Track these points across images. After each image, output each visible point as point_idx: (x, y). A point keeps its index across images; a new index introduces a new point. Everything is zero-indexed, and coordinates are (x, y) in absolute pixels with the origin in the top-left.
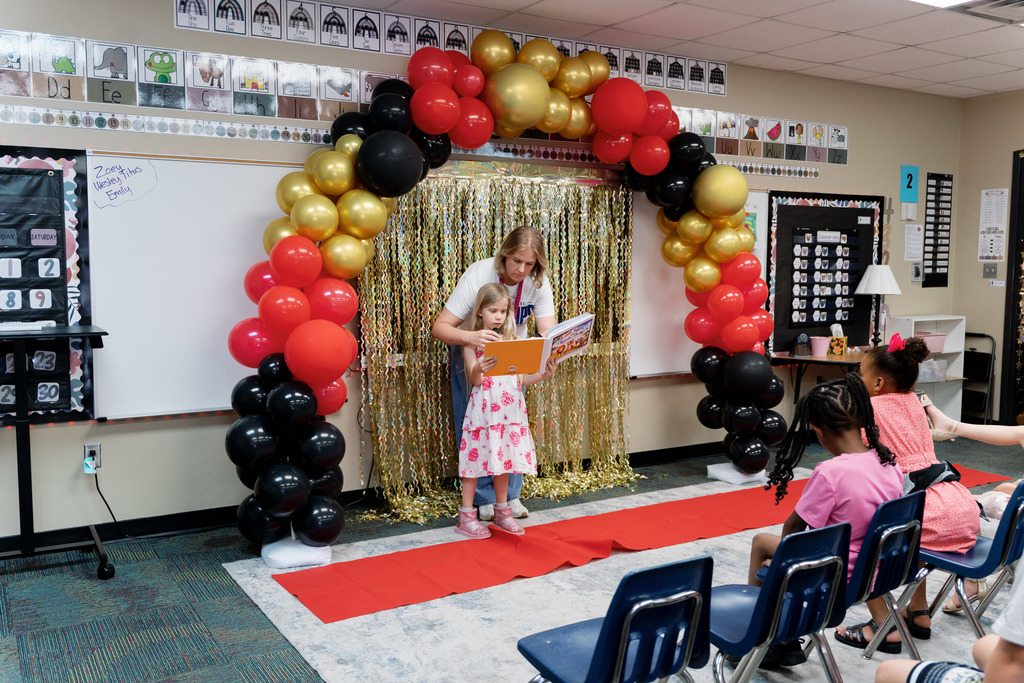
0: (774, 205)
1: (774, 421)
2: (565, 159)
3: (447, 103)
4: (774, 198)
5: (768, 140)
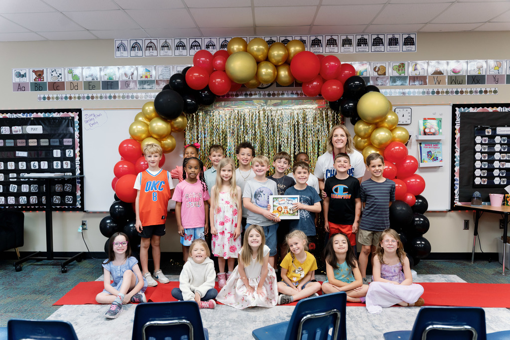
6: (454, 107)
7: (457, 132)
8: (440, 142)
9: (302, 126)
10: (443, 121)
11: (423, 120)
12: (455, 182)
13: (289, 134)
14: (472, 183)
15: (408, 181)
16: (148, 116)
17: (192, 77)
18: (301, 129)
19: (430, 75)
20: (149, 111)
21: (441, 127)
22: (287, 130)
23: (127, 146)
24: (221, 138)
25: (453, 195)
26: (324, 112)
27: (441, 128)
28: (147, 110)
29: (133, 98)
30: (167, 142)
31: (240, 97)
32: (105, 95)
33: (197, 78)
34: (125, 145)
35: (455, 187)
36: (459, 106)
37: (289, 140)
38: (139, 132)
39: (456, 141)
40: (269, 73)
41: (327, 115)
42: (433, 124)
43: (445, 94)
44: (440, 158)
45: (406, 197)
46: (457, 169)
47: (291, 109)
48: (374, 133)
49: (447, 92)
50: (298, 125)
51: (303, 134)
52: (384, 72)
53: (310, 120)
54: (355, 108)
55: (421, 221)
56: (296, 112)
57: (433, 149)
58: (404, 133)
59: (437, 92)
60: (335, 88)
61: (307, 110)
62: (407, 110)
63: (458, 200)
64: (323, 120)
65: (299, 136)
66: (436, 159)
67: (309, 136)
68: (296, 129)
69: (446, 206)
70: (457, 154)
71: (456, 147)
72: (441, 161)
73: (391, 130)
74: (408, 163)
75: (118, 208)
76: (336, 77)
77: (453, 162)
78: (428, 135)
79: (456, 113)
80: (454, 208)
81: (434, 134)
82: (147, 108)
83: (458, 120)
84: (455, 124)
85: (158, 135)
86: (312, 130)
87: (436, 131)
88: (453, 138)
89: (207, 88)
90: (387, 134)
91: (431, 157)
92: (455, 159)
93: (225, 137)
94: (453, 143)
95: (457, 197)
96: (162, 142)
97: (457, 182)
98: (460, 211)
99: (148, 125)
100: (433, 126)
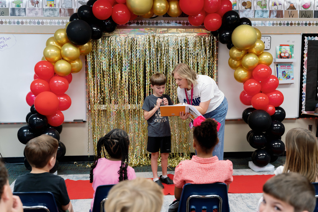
0: (306, 41)
1: (278, 145)
2: (185, 25)
3: (104, 7)
4: (305, 37)
5: (303, 9)
6: (304, 36)
7: (305, 56)
8: (292, 64)
9: (184, 50)
10: (295, 47)
11: (279, 46)
12: (303, 96)
13: (174, 57)
14: (315, 96)
15: (271, 96)
16: (59, 41)
17: (98, 9)
18: (184, 53)
19: (286, 10)
20: (60, 37)
21: (293, 51)
22: (172, 53)
23: (42, 67)
24: (117, 60)
25: (301, 105)
26: (202, 39)
27: (293, 53)
28: (58, 37)
29: (39, 24)
30: (75, 63)
31: (132, 25)
32: (13, 21)
33: (102, 9)
34: (40, 66)
35: (302, 100)
36: (308, 35)
37: (174, 61)
38: (52, 54)
39: (304, 63)
40: (163, 6)
41: (205, 42)
42: (287, 49)
43: (297, 26)
44: (292, 77)
45: (268, 108)
46: (304, 85)
47: (176, 36)
48: (244, 57)
49: (299, 24)
50: (181, 49)
51: (185, 57)
52: (250, 6)
53: (191, 46)
54: (230, 37)
55: (279, 126)
56: (179, 39)
57: (287, 69)
58: (269, 57)
59: (291, 23)
60: (215, 20)
61: (189, 37)
62: (267, 38)
63: (304, 109)
64: (201, 46)
65: (182, 58)
66: (289, 77)
67: (190, 59)
68: (180, 53)
69: (296, 115)
70: (305, 74)
71: (304, 68)
72: (293, 79)
73: (258, 55)
74: (271, 81)
75: (36, 119)
76: (216, 12)
77: (302, 79)
78: (284, 58)
79: (305, 41)
80: (301, 116)
81: (288, 57)
82: (59, 34)
83: (306, 46)
84: (304, 50)
85: (69, 58)
86: (192, 53)
87: (289, 55)
88: (302, 61)
89: (110, 18)
90: (255, 59)
91: (285, 76)
92: (303, 78)
93: (120, 59)
94: (302, 65)
95: (304, 107)
96: (71, 63)
97: (304, 96)
98: (305, 118)
99: (60, 50)
100: (287, 51)
